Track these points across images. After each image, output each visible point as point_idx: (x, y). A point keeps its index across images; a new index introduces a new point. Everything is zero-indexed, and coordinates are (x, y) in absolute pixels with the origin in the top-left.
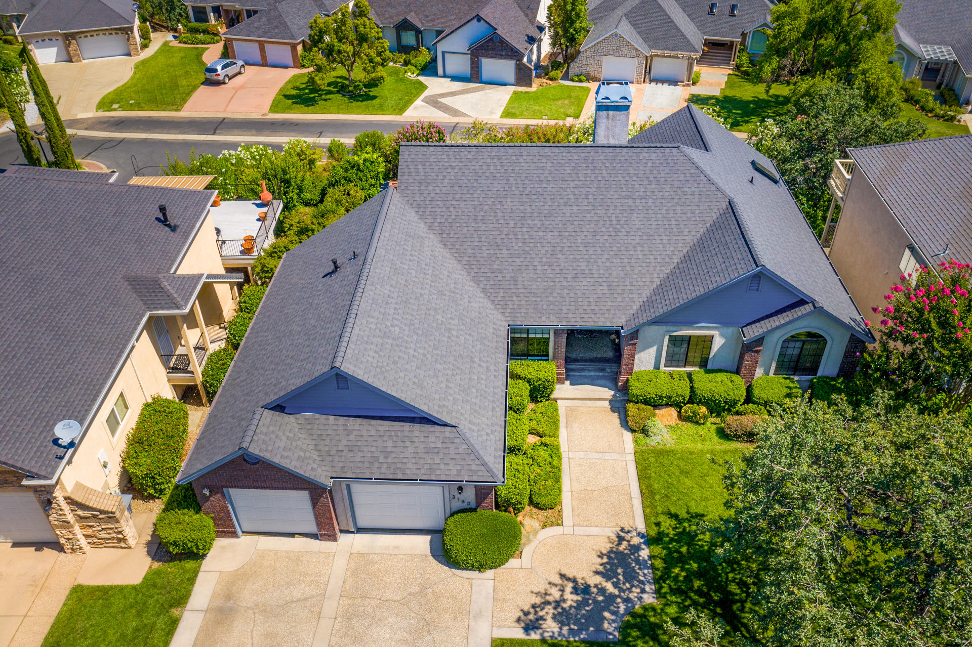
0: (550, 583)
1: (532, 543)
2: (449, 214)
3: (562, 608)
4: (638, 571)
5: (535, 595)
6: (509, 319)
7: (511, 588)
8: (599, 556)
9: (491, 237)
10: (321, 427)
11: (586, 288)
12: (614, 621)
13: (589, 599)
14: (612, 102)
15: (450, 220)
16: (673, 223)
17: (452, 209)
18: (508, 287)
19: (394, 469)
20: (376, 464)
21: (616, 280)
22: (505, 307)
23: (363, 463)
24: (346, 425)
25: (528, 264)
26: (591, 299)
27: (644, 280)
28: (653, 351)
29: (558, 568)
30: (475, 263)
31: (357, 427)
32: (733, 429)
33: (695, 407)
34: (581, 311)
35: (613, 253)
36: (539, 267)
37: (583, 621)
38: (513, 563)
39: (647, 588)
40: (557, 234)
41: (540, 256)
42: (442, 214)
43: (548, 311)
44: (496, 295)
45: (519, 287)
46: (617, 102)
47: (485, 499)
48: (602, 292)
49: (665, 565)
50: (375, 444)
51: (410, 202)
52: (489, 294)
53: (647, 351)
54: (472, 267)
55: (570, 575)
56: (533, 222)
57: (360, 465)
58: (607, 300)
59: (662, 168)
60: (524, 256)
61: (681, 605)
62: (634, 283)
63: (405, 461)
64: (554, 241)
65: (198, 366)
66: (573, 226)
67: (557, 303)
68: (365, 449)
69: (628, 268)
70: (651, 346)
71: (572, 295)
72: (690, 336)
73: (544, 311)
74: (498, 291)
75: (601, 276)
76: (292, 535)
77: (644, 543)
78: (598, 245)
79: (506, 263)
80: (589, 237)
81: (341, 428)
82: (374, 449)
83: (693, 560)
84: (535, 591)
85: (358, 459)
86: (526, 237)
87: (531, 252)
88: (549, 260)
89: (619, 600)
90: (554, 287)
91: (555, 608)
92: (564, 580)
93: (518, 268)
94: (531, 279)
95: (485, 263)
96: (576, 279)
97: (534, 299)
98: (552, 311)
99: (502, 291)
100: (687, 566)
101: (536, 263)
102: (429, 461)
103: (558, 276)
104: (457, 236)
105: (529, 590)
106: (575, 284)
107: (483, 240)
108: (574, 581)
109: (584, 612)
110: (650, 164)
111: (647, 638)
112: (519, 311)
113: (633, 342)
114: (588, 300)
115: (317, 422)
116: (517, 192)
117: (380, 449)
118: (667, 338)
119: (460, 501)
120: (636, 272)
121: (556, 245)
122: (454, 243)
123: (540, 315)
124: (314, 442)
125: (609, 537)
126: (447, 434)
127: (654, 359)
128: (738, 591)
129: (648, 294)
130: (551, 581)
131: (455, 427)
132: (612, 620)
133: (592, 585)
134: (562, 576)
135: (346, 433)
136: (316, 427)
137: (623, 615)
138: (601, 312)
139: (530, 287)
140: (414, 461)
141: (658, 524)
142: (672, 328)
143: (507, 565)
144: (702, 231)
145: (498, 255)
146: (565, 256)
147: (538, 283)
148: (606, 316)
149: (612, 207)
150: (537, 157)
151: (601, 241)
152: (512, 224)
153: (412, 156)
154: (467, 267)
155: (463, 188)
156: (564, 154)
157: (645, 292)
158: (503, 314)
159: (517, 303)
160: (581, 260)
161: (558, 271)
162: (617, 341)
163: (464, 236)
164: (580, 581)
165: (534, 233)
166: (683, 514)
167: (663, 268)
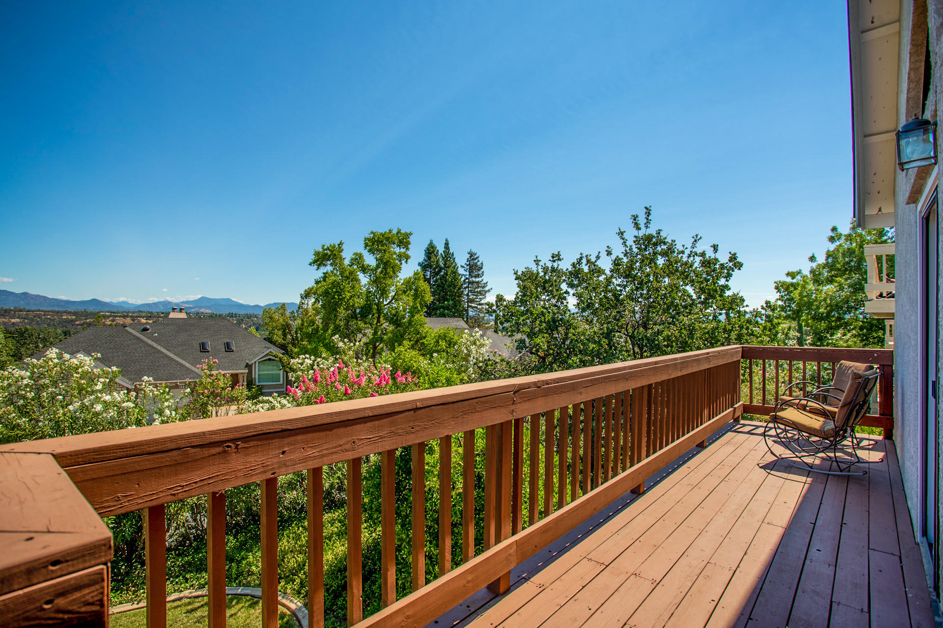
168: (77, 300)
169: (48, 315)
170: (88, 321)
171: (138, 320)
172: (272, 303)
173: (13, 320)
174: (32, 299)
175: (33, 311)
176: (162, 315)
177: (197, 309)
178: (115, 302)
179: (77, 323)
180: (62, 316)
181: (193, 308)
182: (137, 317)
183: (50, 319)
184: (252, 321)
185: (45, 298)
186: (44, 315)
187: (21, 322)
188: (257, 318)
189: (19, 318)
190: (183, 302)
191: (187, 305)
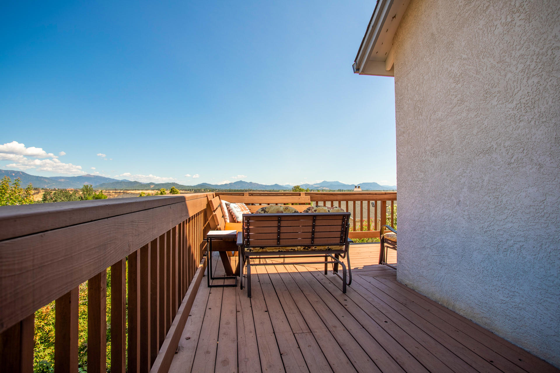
168: (269, 185)
177: (321, 188)
178: (284, 185)
185: (258, 184)
190: (315, 184)
191: (317, 186)
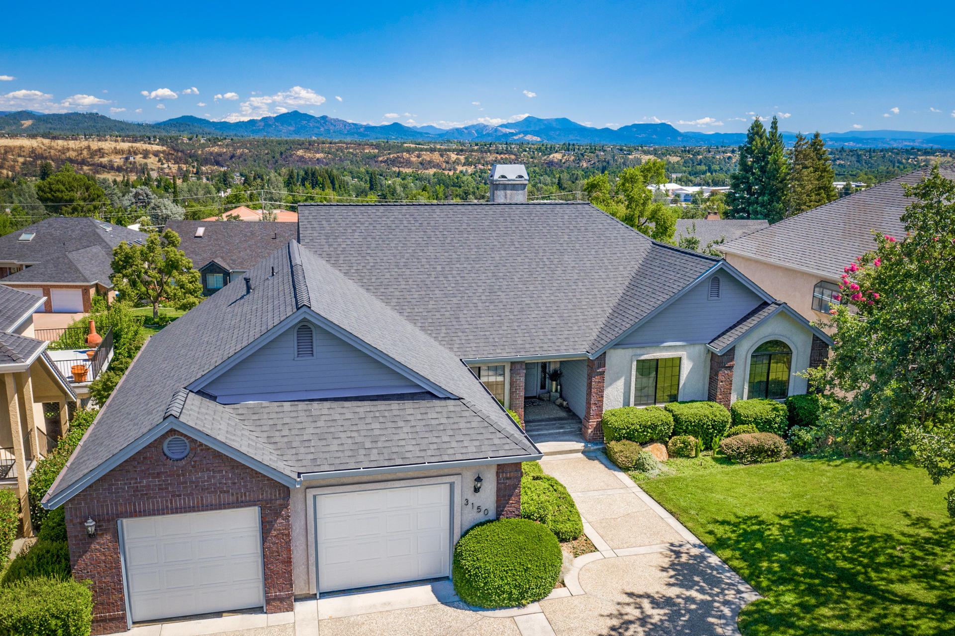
0: (619, 604)
1: (571, 572)
2: (366, 261)
3: (652, 624)
4: (719, 576)
5: (608, 618)
6: (459, 353)
7: (572, 616)
8: (662, 571)
9: (419, 280)
10: (274, 416)
11: (536, 320)
12: (726, 624)
13: (680, 609)
14: (509, 180)
15: (368, 267)
16: (606, 261)
17: (368, 258)
18: (450, 324)
19: (389, 454)
20: (362, 452)
21: (566, 311)
22: (451, 342)
23: (343, 451)
24: (310, 410)
25: (467, 302)
26: (546, 330)
27: (594, 309)
28: (620, 384)
29: (620, 588)
30: (406, 304)
31: (325, 412)
32: (735, 448)
33: (684, 437)
34: (538, 341)
35: (555, 288)
36: (480, 304)
37: (687, 631)
38: (557, 593)
39: (742, 588)
40: (490, 274)
41: (478, 294)
42: (359, 262)
43: (502, 343)
44: (438, 332)
45: (462, 323)
46: (514, 180)
47: (510, 496)
48: (554, 322)
49: (747, 563)
50: (355, 428)
51: (318, 253)
52: (429, 332)
53: (614, 385)
54: (404, 307)
55: (640, 591)
56: (462, 266)
57: (339, 454)
58: (563, 329)
59: (579, 220)
60: (460, 295)
61: (797, 591)
62: (586, 313)
63: (402, 443)
64: (489, 281)
65: (25, 468)
66: (506, 268)
67: (509, 336)
68: (342, 435)
69: (575, 300)
70: (618, 378)
71: (523, 327)
72: (657, 360)
73: (497, 344)
74: (439, 328)
75: (549, 308)
76: (219, 614)
77: (706, 551)
78: (537, 282)
79: (443, 303)
80: (525, 276)
81: (302, 414)
82: (354, 434)
83: (777, 551)
84: (606, 613)
85: (334, 448)
86: (458, 278)
87: (467, 291)
88: (488, 298)
89: (716, 604)
90: (502, 321)
91: (643, 625)
92: (635, 597)
93: (456, 306)
94: (474, 316)
95: (418, 303)
96: (524, 313)
97: (482, 333)
98: (505, 344)
99: (444, 328)
100: (774, 558)
101: (475, 301)
102: (435, 440)
103: (502, 311)
104: (379, 281)
105: (596, 614)
106: (524, 317)
107: (410, 283)
108: (648, 596)
109: (681, 623)
110: (566, 217)
111: (782, 628)
112: (468, 345)
113: (600, 370)
114: (542, 330)
115: (266, 410)
116: (438, 242)
117: (363, 433)
118: (635, 363)
119: (475, 508)
120: (584, 303)
121: (493, 284)
122: (377, 287)
123: (493, 348)
124: (265, 435)
125: (661, 553)
126: (451, 409)
127: (622, 395)
128: (851, 566)
129: (604, 322)
130: (620, 601)
131: (460, 399)
132: (723, 624)
133: (673, 596)
134: (631, 595)
135: (310, 419)
136: (265, 416)
137: (733, 617)
138: (560, 340)
139: (475, 323)
140: (414, 442)
141: (711, 533)
142: (638, 351)
143: (551, 596)
144: (636, 267)
145: (431, 296)
146: (505, 294)
147: (483, 319)
148: (567, 343)
149: (540, 251)
150: (451, 213)
151: (539, 279)
152: (439, 268)
153: (313, 214)
154: (397, 308)
155: (377, 239)
156: (479, 210)
157: (600, 319)
158: (451, 349)
159: (463, 338)
160: (524, 296)
161: (502, 307)
162: (565, 403)
163: (388, 280)
164: (656, 596)
165: (466, 275)
166: (733, 519)
167: (610, 299)
169: (349, 148)
170: (391, 156)
171: (447, 155)
172: (630, 124)
173: (318, 156)
174: (332, 124)
175: (335, 143)
176: (476, 148)
177: (520, 136)
178: (420, 126)
179: (380, 159)
180: (364, 149)
181: (515, 134)
182: (446, 150)
183: (352, 154)
184: (597, 156)
186: (347, 148)
187: (325, 158)
188: (604, 151)
189: (322, 152)
190: (503, 126)
